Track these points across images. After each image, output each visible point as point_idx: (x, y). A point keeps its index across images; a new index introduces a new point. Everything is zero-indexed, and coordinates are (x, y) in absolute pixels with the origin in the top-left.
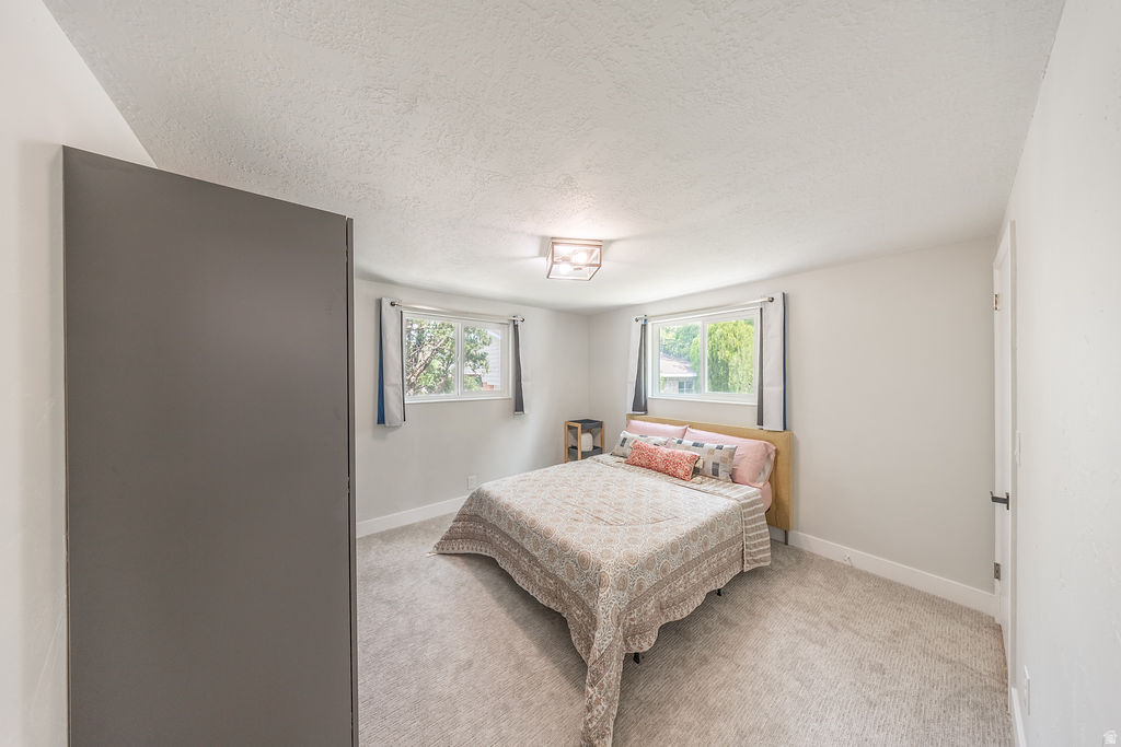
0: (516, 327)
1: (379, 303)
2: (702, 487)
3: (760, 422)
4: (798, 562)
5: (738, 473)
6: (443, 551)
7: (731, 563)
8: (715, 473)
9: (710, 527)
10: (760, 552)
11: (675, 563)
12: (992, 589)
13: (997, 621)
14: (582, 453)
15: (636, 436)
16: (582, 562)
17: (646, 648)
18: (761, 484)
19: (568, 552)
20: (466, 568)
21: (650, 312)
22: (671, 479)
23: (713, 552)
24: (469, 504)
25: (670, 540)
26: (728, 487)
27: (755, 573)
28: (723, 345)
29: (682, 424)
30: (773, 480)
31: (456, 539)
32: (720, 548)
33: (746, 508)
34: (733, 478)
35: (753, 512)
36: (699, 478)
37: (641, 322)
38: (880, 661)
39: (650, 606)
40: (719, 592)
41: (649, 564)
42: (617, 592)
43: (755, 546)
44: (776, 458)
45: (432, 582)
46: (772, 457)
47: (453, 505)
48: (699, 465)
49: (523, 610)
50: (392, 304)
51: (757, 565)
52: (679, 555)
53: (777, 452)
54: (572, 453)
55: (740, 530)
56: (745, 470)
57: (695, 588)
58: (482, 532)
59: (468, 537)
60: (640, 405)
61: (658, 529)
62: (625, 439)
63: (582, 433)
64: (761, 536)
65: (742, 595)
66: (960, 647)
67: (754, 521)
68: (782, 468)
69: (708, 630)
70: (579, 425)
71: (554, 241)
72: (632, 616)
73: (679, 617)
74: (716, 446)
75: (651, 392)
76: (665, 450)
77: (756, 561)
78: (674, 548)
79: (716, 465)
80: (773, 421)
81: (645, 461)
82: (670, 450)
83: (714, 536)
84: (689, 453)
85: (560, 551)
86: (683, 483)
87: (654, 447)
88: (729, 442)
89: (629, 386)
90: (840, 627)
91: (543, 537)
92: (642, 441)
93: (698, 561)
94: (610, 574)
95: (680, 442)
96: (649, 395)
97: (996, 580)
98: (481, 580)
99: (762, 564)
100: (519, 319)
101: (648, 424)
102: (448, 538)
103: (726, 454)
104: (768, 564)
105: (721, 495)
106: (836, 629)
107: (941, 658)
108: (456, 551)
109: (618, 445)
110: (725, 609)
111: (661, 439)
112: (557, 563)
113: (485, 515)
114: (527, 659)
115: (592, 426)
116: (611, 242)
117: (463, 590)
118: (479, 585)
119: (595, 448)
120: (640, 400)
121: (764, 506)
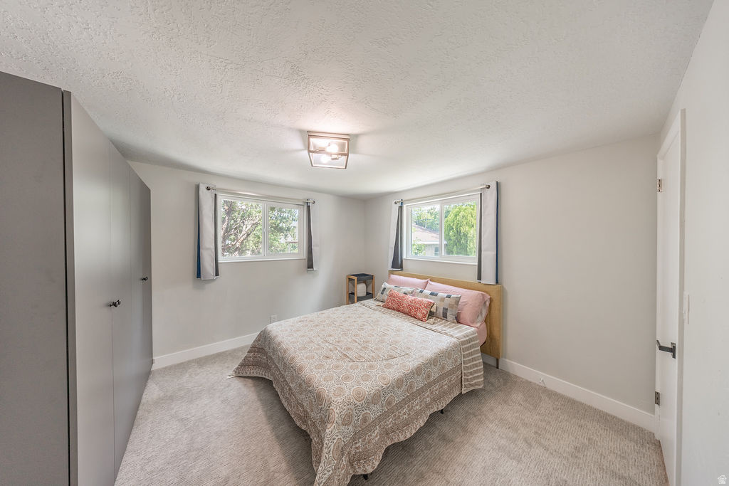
0: (309, 207)
1: (198, 188)
2: (434, 327)
3: (479, 278)
4: (505, 384)
5: (462, 316)
6: (239, 376)
7: (451, 388)
8: (445, 316)
9: (433, 362)
10: (475, 378)
11: (400, 395)
12: (653, 411)
13: (657, 437)
14: (358, 297)
15: (393, 286)
16: (319, 398)
17: (369, 470)
18: (478, 325)
19: (310, 389)
20: (253, 389)
21: (405, 197)
22: (412, 319)
23: (435, 382)
24: (258, 340)
25: (397, 376)
26: (455, 326)
27: (472, 393)
28: (465, 223)
29: (426, 279)
30: (488, 320)
31: (249, 366)
32: (442, 377)
33: (463, 345)
34: (458, 320)
35: (471, 347)
36: (432, 320)
37: (399, 204)
38: (565, 478)
39: (375, 436)
40: (442, 411)
41: (375, 398)
42: (342, 427)
43: (471, 373)
44: (490, 304)
45: (222, 401)
46: (488, 303)
47: (249, 339)
48: (433, 309)
49: (285, 427)
50: (208, 189)
51: (472, 388)
52: (404, 388)
53: (491, 300)
54: (351, 298)
55: (458, 363)
56: (467, 314)
57: (418, 414)
58: (265, 361)
59: (257, 364)
60: (397, 264)
61: (390, 366)
62: (385, 289)
63: (358, 283)
64: (476, 365)
65: (459, 414)
66: (629, 463)
67: (471, 354)
68: (495, 312)
69: (428, 446)
70: (356, 278)
71: (310, 134)
72: (357, 445)
73: (402, 439)
74: (446, 295)
75: (407, 255)
76: (410, 298)
77: (472, 385)
78: (399, 383)
79: (445, 309)
80: (489, 277)
81: (397, 306)
82: (413, 298)
83: (436, 369)
84: (426, 300)
85: (306, 386)
86: (420, 323)
87: (402, 295)
88: (456, 292)
89: (390, 250)
90: (533, 444)
91: (296, 372)
92: (396, 291)
93: (422, 390)
94: (336, 412)
95: (421, 292)
96: (404, 257)
97: (656, 405)
98: (261, 400)
99: (477, 387)
100: (311, 201)
101: (402, 278)
102: (244, 365)
103: (453, 302)
104: (481, 387)
105: (446, 334)
106: (530, 445)
107: (614, 474)
108: (248, 375)
109: (379, 294)
110: (444, 427)
111: (409, 289)
112: (303, 396)
113: (267, 349)
114: (276, 475)
115: (365, 278)
116: (357, 136)
117: (244, 408)
118: (259, 404)
119: (368, 293)
120: (398, 260)
121: (479, 342)
